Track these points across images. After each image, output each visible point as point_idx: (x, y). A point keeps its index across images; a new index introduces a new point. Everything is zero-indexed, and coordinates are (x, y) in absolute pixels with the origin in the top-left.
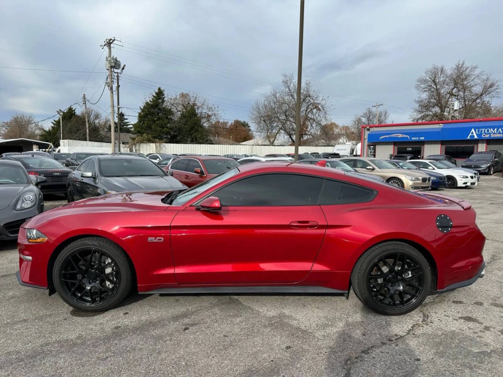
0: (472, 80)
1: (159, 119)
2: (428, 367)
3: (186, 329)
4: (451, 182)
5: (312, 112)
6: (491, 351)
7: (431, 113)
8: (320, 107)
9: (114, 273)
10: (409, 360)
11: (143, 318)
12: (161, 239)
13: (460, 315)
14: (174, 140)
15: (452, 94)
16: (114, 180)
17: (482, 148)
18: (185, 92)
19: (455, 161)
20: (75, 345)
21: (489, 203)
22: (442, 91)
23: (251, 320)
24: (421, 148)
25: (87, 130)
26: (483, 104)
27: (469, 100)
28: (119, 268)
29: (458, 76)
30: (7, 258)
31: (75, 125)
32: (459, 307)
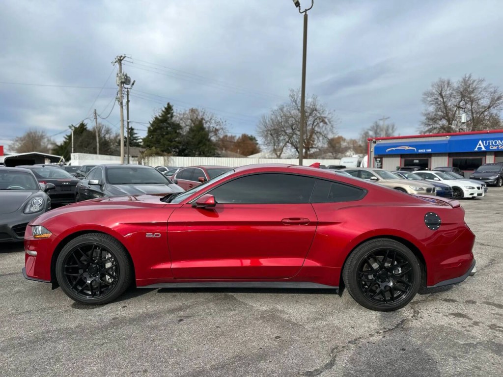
0: (480, 93)
1: (167, 133)
2: (412, 356)
3: (181, 320)
4: (457, 193)
5: (319, 125)
6: (477, 343)
7: (438, 126)
8: (326, 120)
9: (114, 268)
10: (394, 349)
11: (140, 311)
12: (158, 235)
13: (450, 312)
14: (182, 153)
15: (459, 107)
16: (120, 187)
17: (490, 159)
18: (194, 108)
19: (463, 173)
20: (74, 332)
21: (495, 212)
22: (449, 104)
23: (244, 313)
24: (428, 160)
25: (98, 144)
26: (490, 116)
27: (477, 113)
28: (118, 264)
29: (465, 90)
30: (15, 259)
31: (86, 140)
32: (451, 306)
